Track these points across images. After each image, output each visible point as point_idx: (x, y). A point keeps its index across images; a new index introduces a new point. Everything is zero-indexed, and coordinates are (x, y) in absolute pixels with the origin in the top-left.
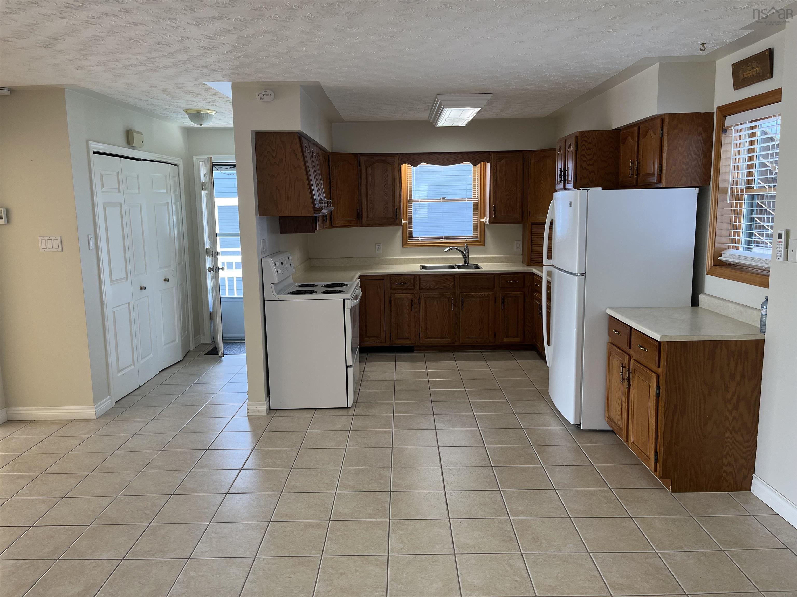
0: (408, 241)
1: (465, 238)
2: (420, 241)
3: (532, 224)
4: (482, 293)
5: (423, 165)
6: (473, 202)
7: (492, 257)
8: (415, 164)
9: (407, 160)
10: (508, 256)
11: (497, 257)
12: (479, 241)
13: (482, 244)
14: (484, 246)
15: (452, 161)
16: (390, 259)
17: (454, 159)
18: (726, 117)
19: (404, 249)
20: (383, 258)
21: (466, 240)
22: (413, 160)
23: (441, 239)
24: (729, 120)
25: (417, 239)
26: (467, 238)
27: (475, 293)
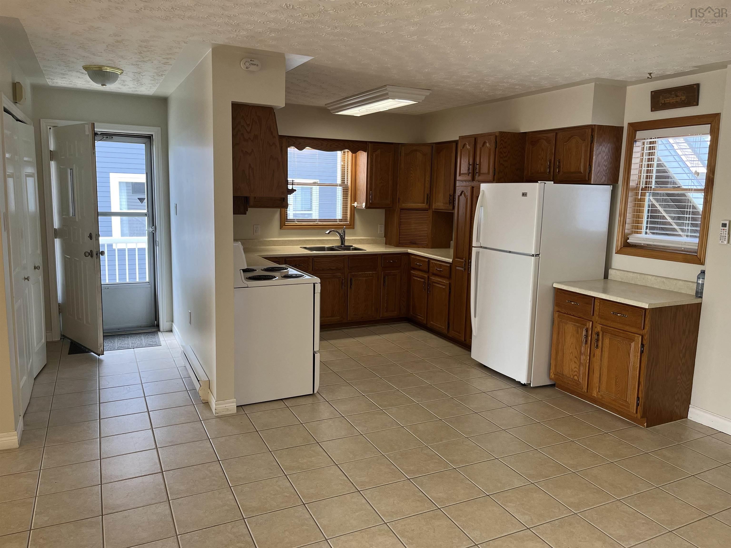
0: (286, 223)
1: (337, 221)
2: (296, 223)
3: (401, 210)
4: (368, 273)
5: (308, 151)
6: (343, 188)
7: (361, 239)
8: (301, 148)
9: (294, 144)
10: (374, 238)
11: (365, 239)
12: (350, 224)
13: (352, 227)
14: (354, 229)
15: (335, 148)
16: (269, 241)
17: (336, 146)
18: (637, 132)
19: (282, 231)
20: (261, 240)
21: (338, 223)
22: (299, 144)
23: (316, 221)
24: (639, 134)
25: (292, 221)
26: (339, 221)
27: (362, 273)
